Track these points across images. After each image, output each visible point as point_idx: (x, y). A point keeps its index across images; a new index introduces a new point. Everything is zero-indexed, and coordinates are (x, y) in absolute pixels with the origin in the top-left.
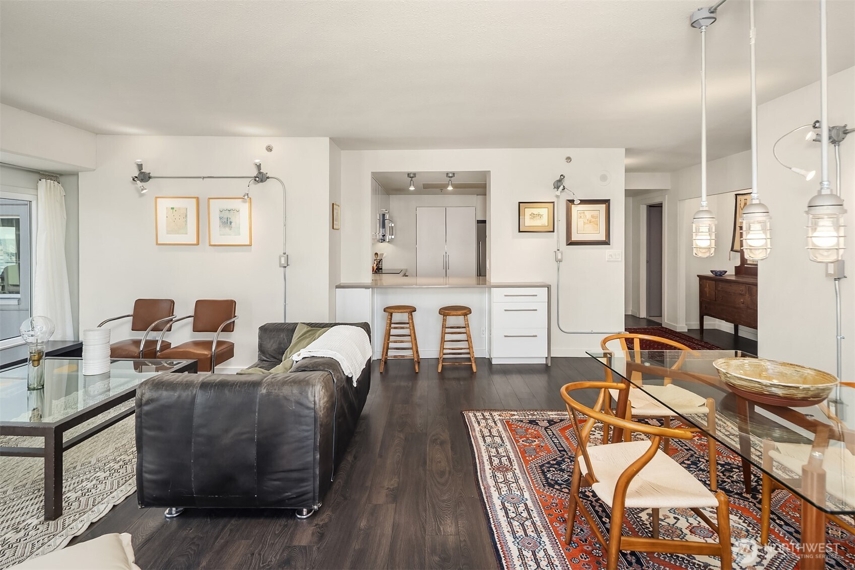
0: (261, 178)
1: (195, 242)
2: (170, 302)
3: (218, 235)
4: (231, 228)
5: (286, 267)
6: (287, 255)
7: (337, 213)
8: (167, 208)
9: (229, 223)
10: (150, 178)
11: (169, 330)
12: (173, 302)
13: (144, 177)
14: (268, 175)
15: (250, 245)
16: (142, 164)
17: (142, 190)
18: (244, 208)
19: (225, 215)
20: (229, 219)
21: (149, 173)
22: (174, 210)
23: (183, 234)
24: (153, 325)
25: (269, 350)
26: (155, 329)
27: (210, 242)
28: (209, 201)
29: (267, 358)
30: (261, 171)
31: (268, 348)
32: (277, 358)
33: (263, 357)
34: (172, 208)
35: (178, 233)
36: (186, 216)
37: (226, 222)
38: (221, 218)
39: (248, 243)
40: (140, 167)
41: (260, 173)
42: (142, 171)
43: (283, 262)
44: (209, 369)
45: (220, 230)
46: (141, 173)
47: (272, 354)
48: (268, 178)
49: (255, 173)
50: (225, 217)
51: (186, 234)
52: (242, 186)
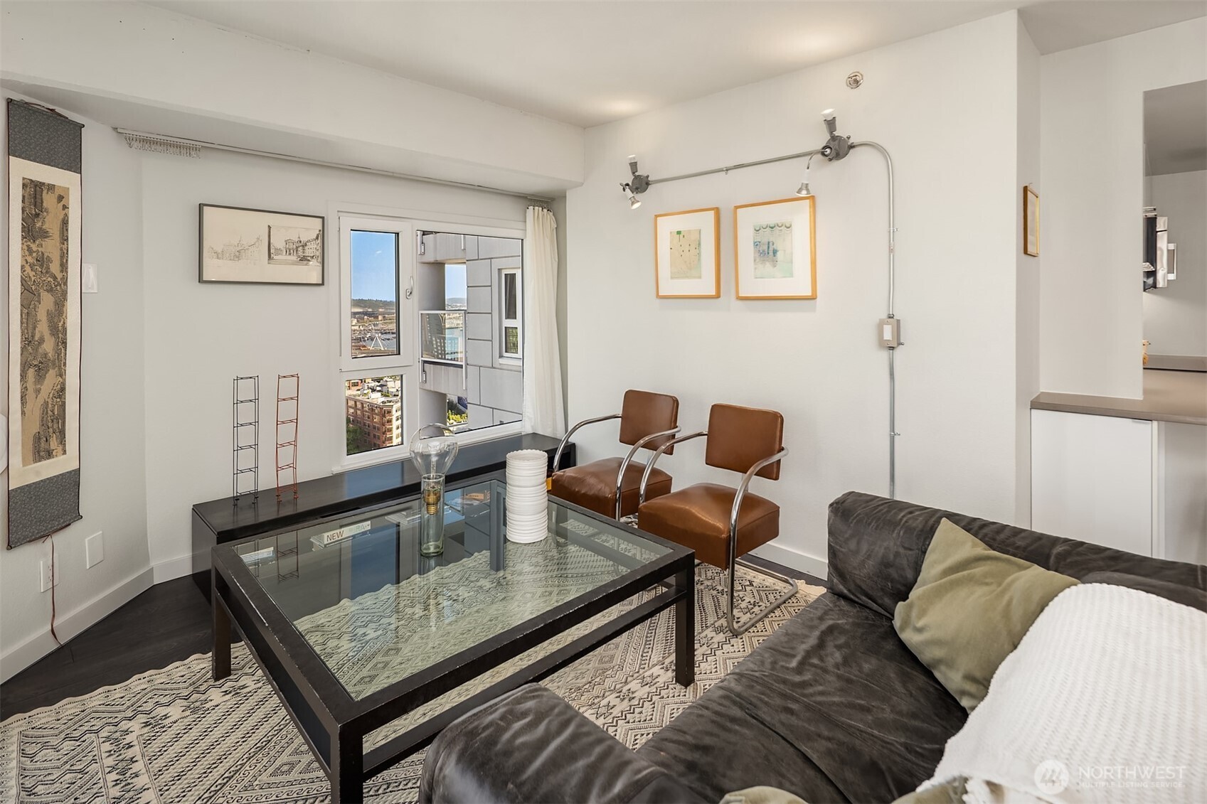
0: (837, 149)
1: (713, 293)
2: (672, 402)
3: (754, 280)
4: (774, 263)
5: (892, 348)
6: (898, 321)
7: (1034, 213)
8: (671, 233)
9: (771, 253)
10: (648, 184)
11: (670, 451)
12: (676, 402)
13: (640, 184)
14: (851, 141)
15: (813, 298)
16: (636, 163)
17: (633, 203)
18: (799, 217)
19: (766, 236)
20: (771, 244)
21: (648, 177)
22: (681, 236)
23: (695, 277)
24: (647, 439)
25: (857, 572)
26: (651, 446)
27: (737, 292)
28: (735, 213)
29: (849, 591)
30: (836, 133)
31: (855, 568)
32: (880, 602)
33: (841, 587)
34: (679, 233)
35: (687, 277)
36: (699, 244)
37: (767, 252)
38: (756, 244)
39: (809, 293)
40: (634, 166)
41: (834, 138)
42: (637, 174)
43: (888, 334)
44: (724, 565)
45: (755, 269)
46: (637, 178)
47: (864, 587)
48: (852, 147)
49: (822, 139)
50: (765, 240)
51: (700, 277)
52: (797, 173)
